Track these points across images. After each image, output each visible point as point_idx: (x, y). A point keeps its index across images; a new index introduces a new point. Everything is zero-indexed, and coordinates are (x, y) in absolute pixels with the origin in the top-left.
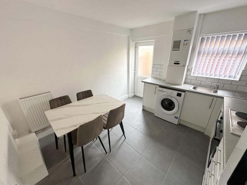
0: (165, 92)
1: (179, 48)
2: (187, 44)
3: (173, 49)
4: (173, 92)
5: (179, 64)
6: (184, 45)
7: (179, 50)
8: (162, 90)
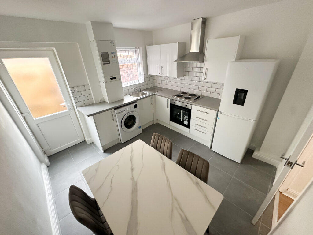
0: (124, 111)
1: (109, 61)
2: (115, 57)
3: (104, 63)
4: (130, 107)
5: (115, 78)
6: (113, 58)
7: (110, 63)
8: (121, 111)
